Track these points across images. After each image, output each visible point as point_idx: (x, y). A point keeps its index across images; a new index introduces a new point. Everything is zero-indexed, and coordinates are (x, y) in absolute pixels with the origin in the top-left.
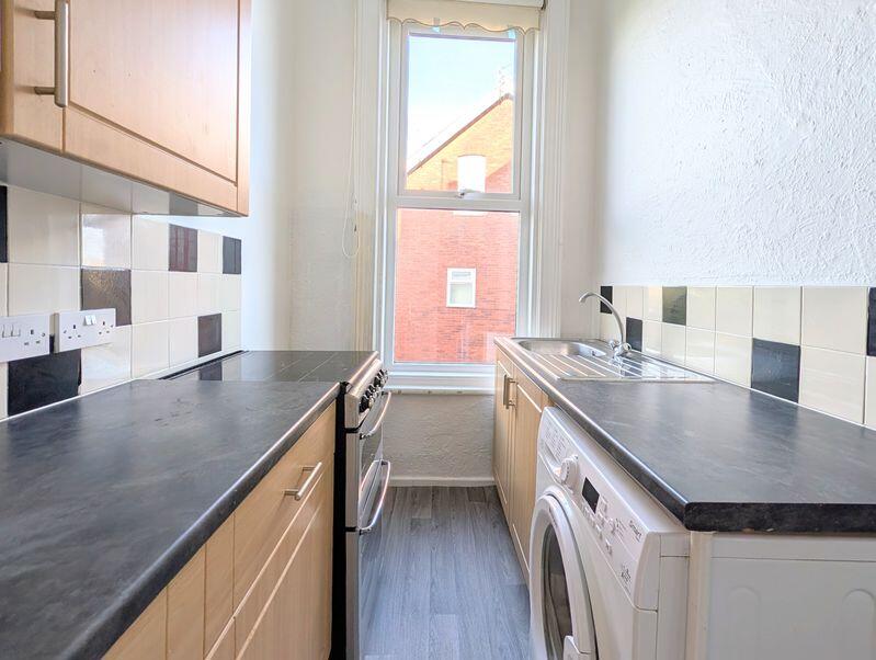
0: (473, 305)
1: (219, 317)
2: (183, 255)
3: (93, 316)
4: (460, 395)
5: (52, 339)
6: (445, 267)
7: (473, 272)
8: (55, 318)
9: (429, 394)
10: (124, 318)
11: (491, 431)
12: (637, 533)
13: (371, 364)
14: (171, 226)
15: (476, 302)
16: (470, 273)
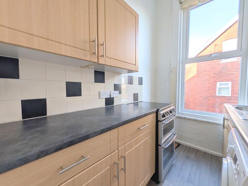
1: (138, 94)
2: (130, 81)
3: (116, 92)
4: (208, 122)
5: (110, 95)
6: (216, 82)
7: (230, 83)
8: (110, 92)
9: (195, 120)
10: (120, 93)
11: (222, 138)
12: (244, 175)
13: (170, 107)
14: (128, 76)
15: (231, 94)
16: (228, 84)
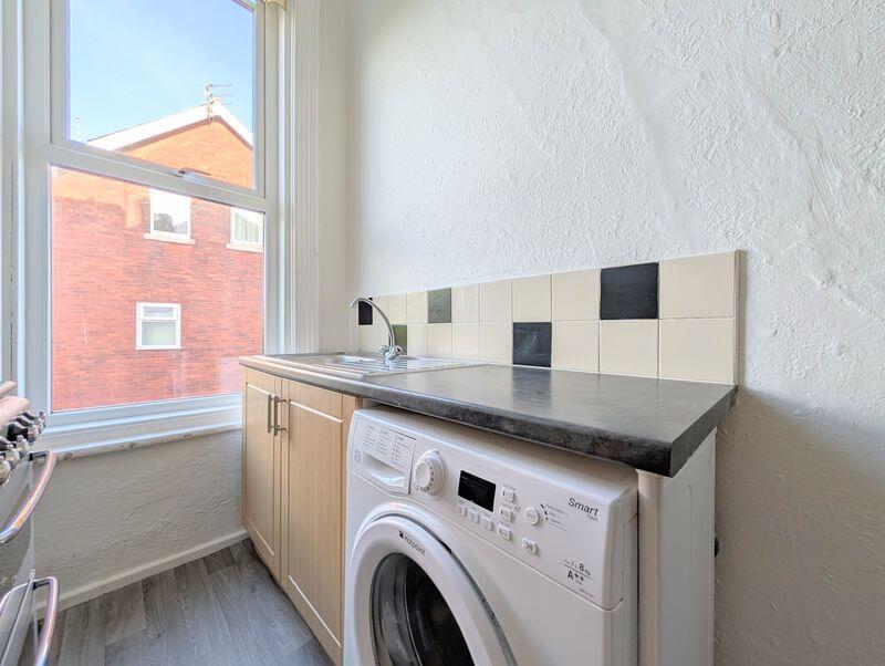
0: (178, 346)
4: (189, 439)
6: (134, 302)
7: (177, 307)
15: (182, 341)
16: (171, 309)
